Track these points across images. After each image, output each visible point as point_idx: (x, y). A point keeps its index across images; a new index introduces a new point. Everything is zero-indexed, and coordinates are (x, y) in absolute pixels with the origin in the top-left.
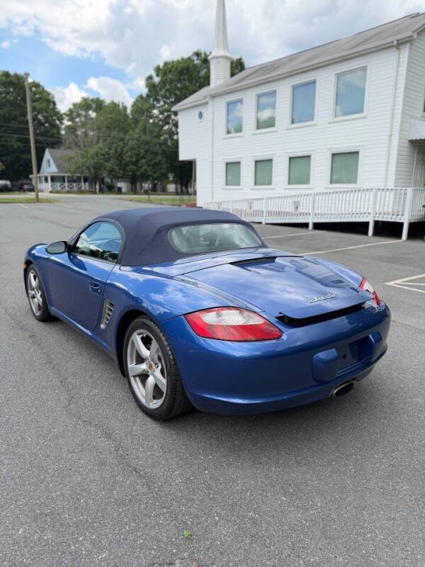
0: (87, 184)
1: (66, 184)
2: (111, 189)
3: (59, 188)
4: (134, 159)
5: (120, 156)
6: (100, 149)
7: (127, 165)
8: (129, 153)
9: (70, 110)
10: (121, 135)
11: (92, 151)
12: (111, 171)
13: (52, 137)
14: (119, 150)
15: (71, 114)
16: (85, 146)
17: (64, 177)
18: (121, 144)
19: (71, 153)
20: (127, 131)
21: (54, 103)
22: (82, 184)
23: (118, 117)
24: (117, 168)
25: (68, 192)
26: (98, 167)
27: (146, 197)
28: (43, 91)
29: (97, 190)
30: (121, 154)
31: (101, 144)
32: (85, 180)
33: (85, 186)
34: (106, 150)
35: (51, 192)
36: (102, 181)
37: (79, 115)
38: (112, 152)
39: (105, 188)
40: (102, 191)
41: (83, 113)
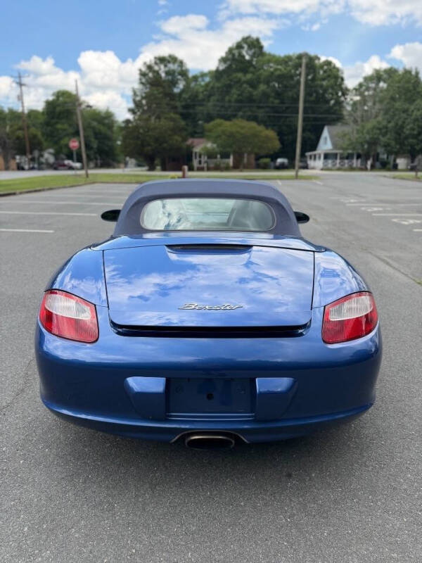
0: (359, 161)
1: (338, 161)
2: (384, 166)
3: (330, 166)
4: (415, 132)
5: (399, 130)
6: (379, 123)
7: (406, 138)
8: (411, 125)
9: (361, 85)
10: (406, 106)
11: (369, 125)
12: (386, 146)
13: (334, 113)
14: (400, 123)
15: (359, 89)
16: (362, 121)
17: (336, 155)
18: (404, 115)
19: (346, 129)
20: (414, 101)
21: (342, 79)
22: (355, 161)
23: (407, 85)
24: (393, 143)
25: (339, 169)
26: (373, 143)
27: (413, 174)
28: (334, 67)
29: (369, 167)
30: (402, 127)
31: (380, 118)
32: (359, 157)
33: (356, 163)
34: (385, 123)
35: (322, 169)
36: (376, 158)
37: (368, 89)
38: (390, 125)
39: (378, 164)
40: (373, 168)
41: (373, 85)
